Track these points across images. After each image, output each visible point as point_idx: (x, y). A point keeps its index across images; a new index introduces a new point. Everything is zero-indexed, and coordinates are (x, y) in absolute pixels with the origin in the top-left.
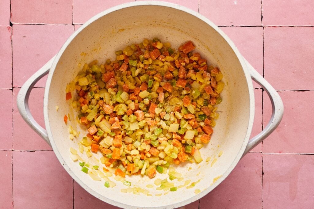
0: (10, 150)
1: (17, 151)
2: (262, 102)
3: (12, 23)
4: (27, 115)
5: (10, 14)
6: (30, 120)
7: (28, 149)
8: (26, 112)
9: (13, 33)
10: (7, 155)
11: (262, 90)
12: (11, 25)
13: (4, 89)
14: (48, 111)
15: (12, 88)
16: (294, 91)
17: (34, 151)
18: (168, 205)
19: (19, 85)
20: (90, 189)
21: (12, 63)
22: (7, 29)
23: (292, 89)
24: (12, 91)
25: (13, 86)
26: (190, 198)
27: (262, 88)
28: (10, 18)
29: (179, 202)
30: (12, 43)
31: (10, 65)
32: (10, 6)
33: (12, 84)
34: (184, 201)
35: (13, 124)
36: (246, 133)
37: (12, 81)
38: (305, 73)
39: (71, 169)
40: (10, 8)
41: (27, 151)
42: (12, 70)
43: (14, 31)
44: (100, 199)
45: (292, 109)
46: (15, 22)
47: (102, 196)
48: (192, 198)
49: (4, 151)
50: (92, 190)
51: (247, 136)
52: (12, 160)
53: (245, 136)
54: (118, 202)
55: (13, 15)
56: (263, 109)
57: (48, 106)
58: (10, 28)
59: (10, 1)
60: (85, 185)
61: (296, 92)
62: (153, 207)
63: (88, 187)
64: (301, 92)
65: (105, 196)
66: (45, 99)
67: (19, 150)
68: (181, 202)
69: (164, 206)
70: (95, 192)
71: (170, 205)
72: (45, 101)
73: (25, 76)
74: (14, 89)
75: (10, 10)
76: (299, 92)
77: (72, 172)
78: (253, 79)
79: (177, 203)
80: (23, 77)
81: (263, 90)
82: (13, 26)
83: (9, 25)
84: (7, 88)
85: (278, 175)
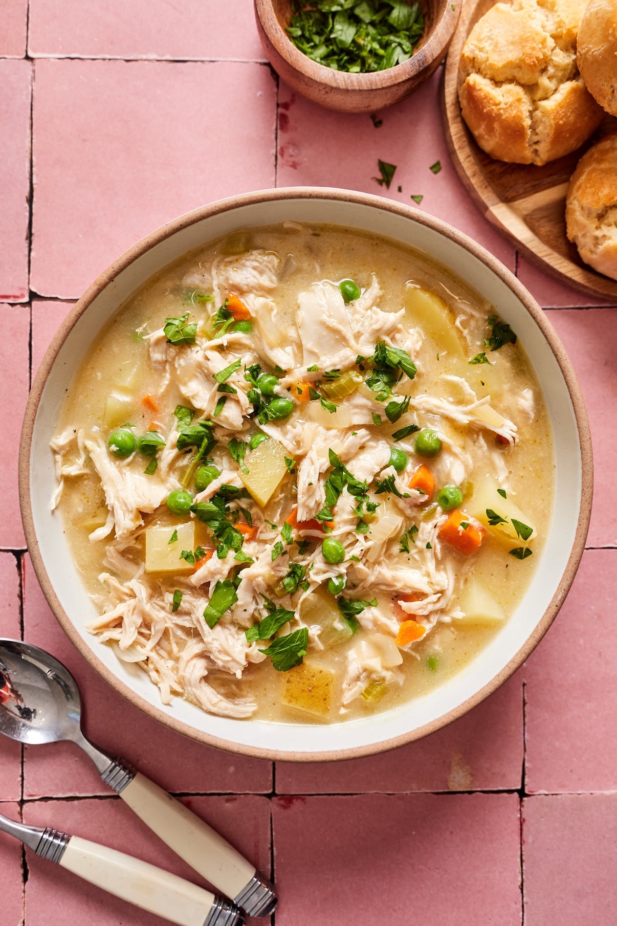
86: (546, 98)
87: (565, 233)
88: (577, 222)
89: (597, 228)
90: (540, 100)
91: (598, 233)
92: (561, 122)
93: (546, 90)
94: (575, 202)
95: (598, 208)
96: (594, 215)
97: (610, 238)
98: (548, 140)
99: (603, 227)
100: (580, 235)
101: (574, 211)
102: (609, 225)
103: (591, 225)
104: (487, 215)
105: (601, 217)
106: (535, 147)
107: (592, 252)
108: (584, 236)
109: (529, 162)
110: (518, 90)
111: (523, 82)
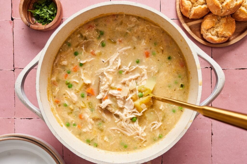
0: (13, 118)
1: (18, 119)
2: (211, 78)
3: (13, 18)
4: (24, 98)
5: (11, 11)
6: (27, 102)
7: (27, 117)
8: (23, 96)
9: (14, 26)
10: (10, 122)
11: (210, 69)
12: (12, 19)
13: (8, 70)
14: (40, 94)
15: (13, 70)
16: (236, 69)
17: (32, 119)
18: (140, 160)
19: (19, 67)
20: (78, 152)
21: (13, 49)
22: (9, 23)
23: (234, 67)
24: (14, 72)
25: (14, 68)
26: (157, 154)
27: (211, 67)
28: (12, 14)
29: (149, 157)
30: (13, 34)
31: (12, 51)
32: (11, 5)
33: (14, 66)
34: (152, 156)
35: (15, 98)
36: (197, 98)
37: (13, 64)
38: (245, 54)
39: (62, 138)
40: (11, 6)
41: (26, 119)
42: (14, 55)
43: (15, 24)
44: (86, 159)
45: (235, 83)
46: (15, 17)
47: (88, 157)
48: (158, 153)
49: (8, 118)
50: (79, 153)
51: (197, 101)
52: (15, 126)
53: (196, 101)
54: (100, 161)
55: (14, 12)
56: (211, 83)
57: (40, 90)
58: (11, 22)
59: (11, 1)
60: (73, 149)
61: (238, 70)
62: (129, 162)
63: (76, 151)
64: (241, 70)
65: (90, 157)
66: (37, 85)
67: (20, 118)
68: (150, 157)
69: (137, 161)
70: (82, 154)
71: (142, 160)
72: (37, 86)
73: (24, 60)
74: (15, 70)
75: (11, 8)
76: (240, 70)
77: (63, 140)
78: (199, 56)
79: (147, 158)
80: (22, 61)
81: (212, 69)
82: (14, 20)
83: (11, 20)
84: (9, 69)
85: (224, 135)
86: (195, 7)
87: (200, 32)
88: (203, 31)
89: (206, 33)
90: (194, 6)
91: (207, 34)
92: (195, 12)
93: (195, 5)
94: (202, 27)
95: (207, 29)
96: (206, 30)
97: (209, 35)
98: (192, 15)
99: (208, 33)
100: (203, 33)
101: (202, 29)
102: (209, 32)
103: (205, 32)
104: (182, 25)
105: (207, 30)
106: (190, 15)
107: (205, 37)
108: (204, 34)
109: (188, 17)
110: (190, 3)
111: (192, 2)
